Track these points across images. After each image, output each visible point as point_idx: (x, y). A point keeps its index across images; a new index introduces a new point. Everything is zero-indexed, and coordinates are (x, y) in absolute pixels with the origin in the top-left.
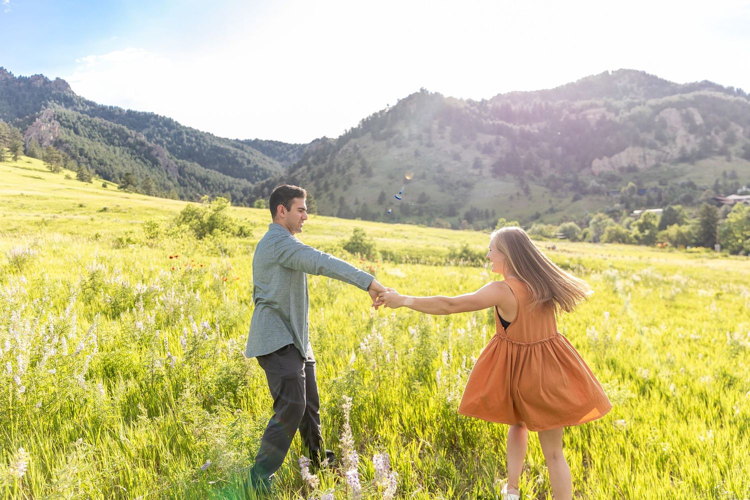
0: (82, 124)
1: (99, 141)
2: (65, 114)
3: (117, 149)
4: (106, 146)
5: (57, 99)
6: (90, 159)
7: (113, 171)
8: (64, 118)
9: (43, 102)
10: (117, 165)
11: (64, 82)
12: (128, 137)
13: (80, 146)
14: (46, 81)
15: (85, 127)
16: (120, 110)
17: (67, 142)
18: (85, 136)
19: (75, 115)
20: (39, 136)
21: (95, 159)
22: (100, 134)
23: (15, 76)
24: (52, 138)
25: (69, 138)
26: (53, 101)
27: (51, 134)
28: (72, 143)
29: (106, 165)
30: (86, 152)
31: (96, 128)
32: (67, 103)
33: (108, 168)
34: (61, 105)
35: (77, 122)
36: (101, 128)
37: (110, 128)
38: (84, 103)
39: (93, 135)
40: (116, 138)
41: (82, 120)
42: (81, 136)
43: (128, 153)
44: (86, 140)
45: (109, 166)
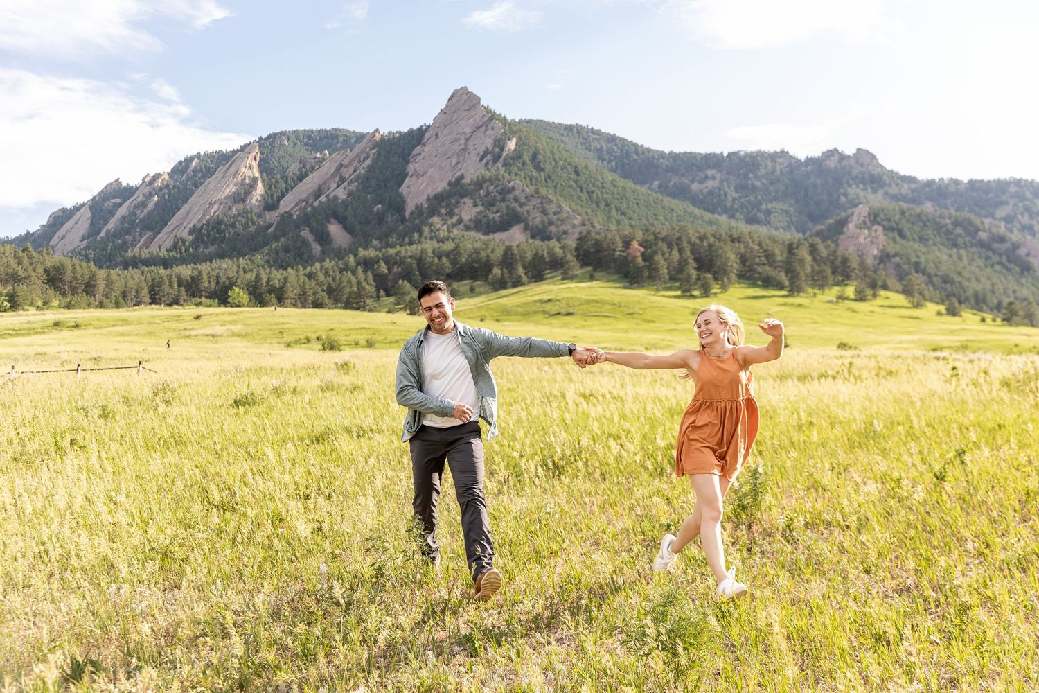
0: (908, 221)
1: (935, 244)
2: (883, 210)
3: (963, 252)
4: (945, 250)
5: (860, 182)
6: (930, 276)
7: (965, 292)
8: (882, 216)
9: (842, 191)
10: (969, 280)
11: (867, 152)
12: (978, 230)
13: (914, 259)
14: (843, 157)
15: (913, 224)
16: (956, 182)
17: (896, 255)
18: (914, 240)
19: (897, 208)
20: (858, 250)
21: (936, 275)
22: (936, 232)
23: (799, 158)
24: (875, 252)
25: (898, 248)
26: (854, 186)
27: (874, 246)
28: (903, 255)
29: (952, 282)
30: (923, 266)
31: (928, 223)
32: (875, 186)
33: (957, 288)
34: (866, 189)
35: (900, 219)
36: (936, 223)
37: (948, 221)
38: (899, 181)
39: (926, 237)
40: (959, 235)
41: (907, 215)
42: (908, 240)
43: (980, 257)
44: (916, 246)
45: (958, 285)
